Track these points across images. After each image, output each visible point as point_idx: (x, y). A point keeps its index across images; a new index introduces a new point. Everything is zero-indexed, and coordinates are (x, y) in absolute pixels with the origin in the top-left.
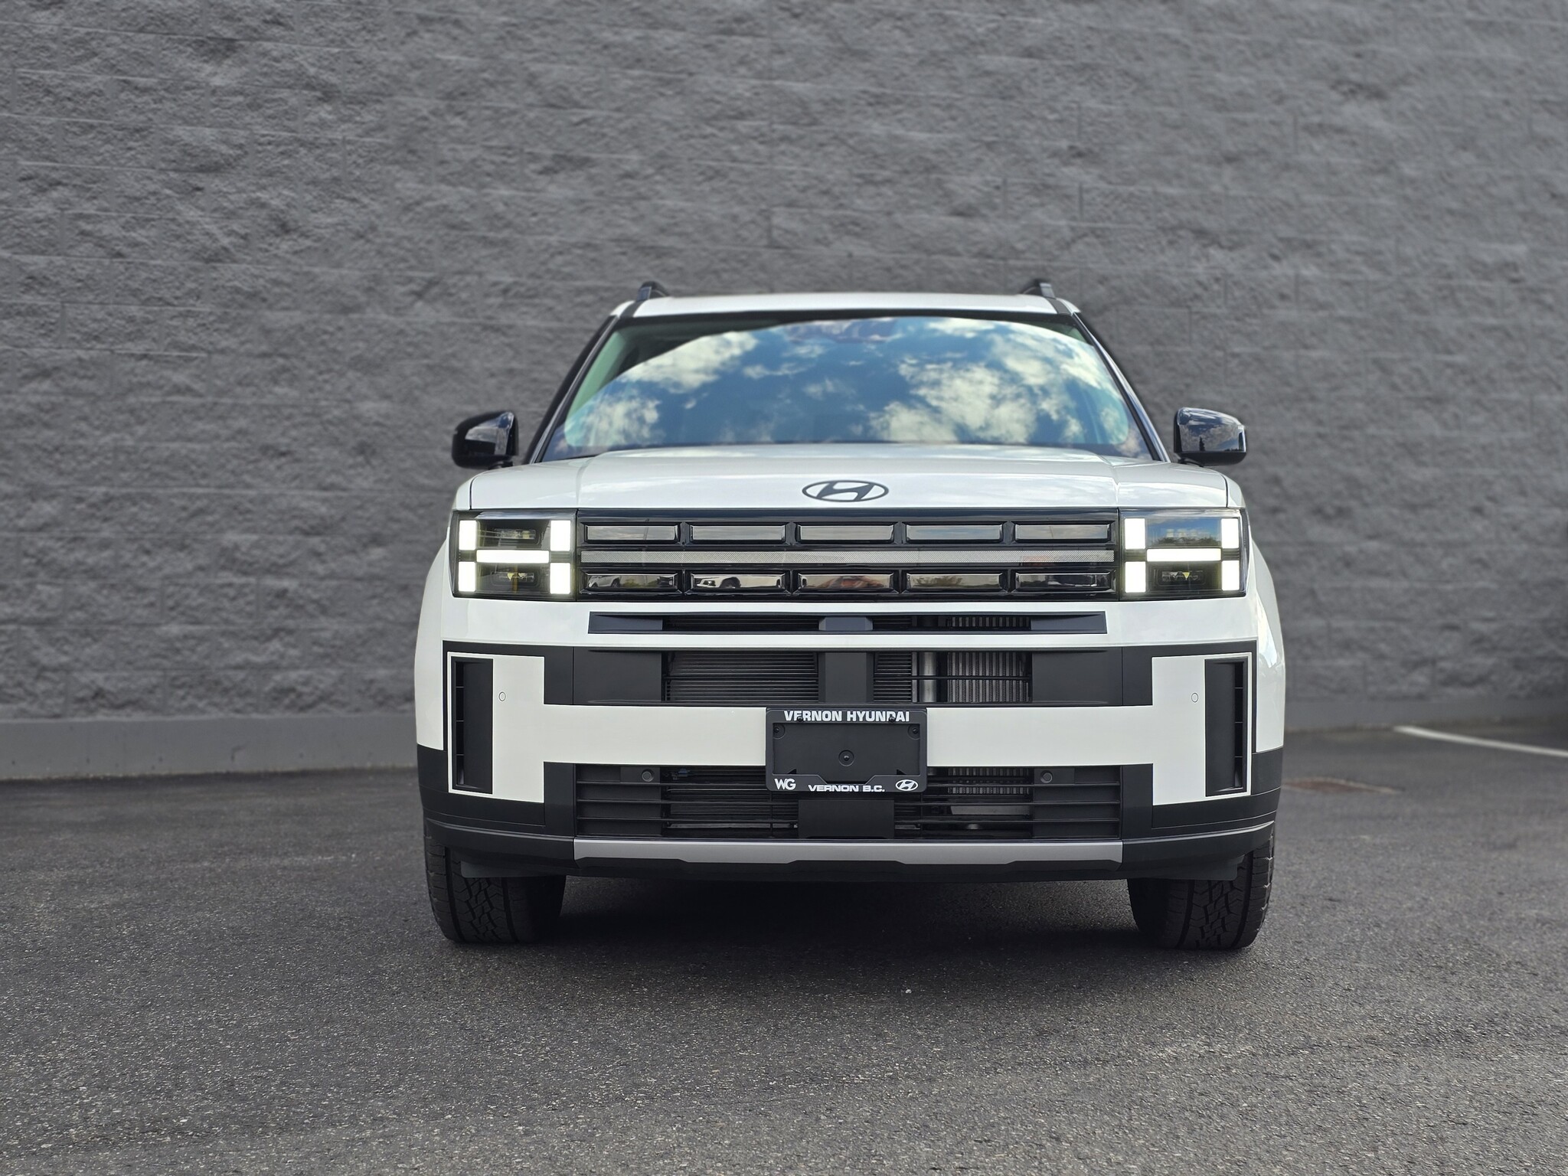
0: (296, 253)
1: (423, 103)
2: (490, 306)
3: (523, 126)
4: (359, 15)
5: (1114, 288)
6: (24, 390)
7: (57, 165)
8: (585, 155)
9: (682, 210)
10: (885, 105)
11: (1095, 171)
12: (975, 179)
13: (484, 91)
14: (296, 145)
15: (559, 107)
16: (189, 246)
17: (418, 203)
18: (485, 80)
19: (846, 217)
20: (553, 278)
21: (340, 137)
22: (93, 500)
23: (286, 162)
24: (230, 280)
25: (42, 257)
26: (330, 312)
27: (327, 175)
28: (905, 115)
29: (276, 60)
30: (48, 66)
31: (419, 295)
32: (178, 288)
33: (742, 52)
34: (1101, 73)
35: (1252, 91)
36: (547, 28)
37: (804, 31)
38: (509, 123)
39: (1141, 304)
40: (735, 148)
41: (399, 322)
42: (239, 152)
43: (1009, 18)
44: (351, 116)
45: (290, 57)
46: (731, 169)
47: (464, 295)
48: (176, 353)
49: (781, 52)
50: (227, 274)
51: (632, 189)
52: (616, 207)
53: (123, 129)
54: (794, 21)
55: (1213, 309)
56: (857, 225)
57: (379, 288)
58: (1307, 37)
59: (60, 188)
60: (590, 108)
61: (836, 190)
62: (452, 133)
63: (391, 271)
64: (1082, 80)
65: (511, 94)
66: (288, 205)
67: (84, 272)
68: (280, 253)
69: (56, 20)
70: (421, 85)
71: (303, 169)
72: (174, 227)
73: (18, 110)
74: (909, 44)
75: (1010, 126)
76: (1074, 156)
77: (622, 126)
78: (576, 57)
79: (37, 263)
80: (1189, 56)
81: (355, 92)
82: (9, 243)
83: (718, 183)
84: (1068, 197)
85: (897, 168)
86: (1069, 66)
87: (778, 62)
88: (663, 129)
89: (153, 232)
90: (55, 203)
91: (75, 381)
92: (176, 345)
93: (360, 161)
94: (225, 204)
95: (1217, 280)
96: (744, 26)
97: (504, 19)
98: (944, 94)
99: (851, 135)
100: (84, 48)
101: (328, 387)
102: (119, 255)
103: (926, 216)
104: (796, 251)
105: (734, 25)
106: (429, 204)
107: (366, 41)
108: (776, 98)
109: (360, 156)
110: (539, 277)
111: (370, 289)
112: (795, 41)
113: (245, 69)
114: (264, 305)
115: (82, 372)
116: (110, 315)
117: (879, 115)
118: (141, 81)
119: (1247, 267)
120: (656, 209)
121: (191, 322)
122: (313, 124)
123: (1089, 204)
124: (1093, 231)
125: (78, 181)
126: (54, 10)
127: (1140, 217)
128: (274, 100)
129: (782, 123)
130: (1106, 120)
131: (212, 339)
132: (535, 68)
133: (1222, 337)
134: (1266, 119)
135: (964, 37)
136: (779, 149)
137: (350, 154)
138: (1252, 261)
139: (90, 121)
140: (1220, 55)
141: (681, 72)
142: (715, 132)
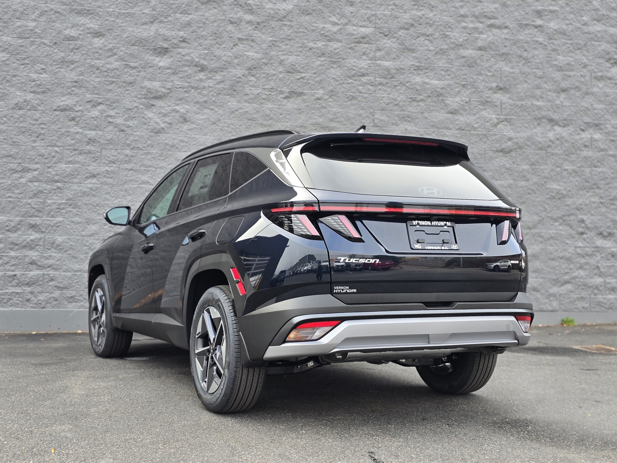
0: (189, 130)
1: (239, 72)
3: (277, 80)
4: (215, 38)
5: (514, 142)
6: (86, 182)
7: (100, 96)
8: (301, 91)
9: (339, 112)
10: (422, 70)
11: (508, 96)
12: (458, 99)
14: (190, 88)
15: (292, 73)
16: (149, 127)
17: (236, 110)
18: (263, 62)
19: (405, 114)
21: (206, 85)
23: (187, 95)
24: (164, 140)
25: (94, 132)
27: (202, 100)
28: (429, 74)
29: (184, 56)
30: (98, 59)
32: (145, 143)
33: (364, 50)
34: (510, 57)
35: (573, 63)
36: (287, 42)
37: (389, 41)
38: (272, 79)
39: (526, 149)
40: (360, 88)
42: (169, 91)
43: (472, 35)
45: (188, 54)
46: (359, 96)
48: (143, 168)
49: (380, 50)
50: (162, 137)
51: (320, 104)
52: (313, 111)
53: (124, 82)
54: (385, 37)
55: (556, 151)
56: (409, 118)
58: (596, 41)
59: (101, 105)
60: (304, 73)
61: (401, 104)
62: (250, 83)
64: (502, 59)
65: (273, 68)
66: (187, 111)
67: (110, 137)
68: (184, 130)
69: (102, 41)
70: (238, 65)
71: (193, 97)
72: (143, 120)
73: (86, 76)
74: (432, 46)
75: (472, 78)
76: (498, 90)
77: (316, 80)
78: (299, 53)
79: (92, 134)
80: (546, 49)
81: (213, 68)
82: (82, 126)
83: (354, 102)
84: (496, 106)
85: (426, 95)
86: (497, 54)
87: (378, 54)
88: (332, 81)
89: (136, 122)
90: (99, 111)
91: (105, 179)
92: (143, 165)
93: (215, 94)
94: (163, 111)
95: (558, 139)
96: (365, 40)
97: (271, 39)
98: (445, 66)
99: (407, 82)
102: (123, 131)
103: (438, 114)
105: (361, 40)
106: (241, 111)
107: (218, 48)
108: (377, 68)
109: (215, 92)
112: (385, 45)
113: (172, 59)
114: (177, 150)
115: (108, 176)
116: (119, 153)
117: (419, 74)
118: (133, 64)
119: (571, 134)
120: (329, 112)
121: (149, 156)
122: (197, 80)
123: (505, 109)
124: (506, 120)
125: (108, 103)
126: (101, 37)
127: (526, 114)
128: (182, 71)
130: (512, 75)
131: (157, 163)
132: (282, 58)
133: (560, 162)
134: (579, 74)
135: (454, 43)
136: (378, 88)
137: (211, 92)
138: (573, 132)
139: (113, 80)
140: (560, 49)
141: (340, 58)
142: (353, 82)
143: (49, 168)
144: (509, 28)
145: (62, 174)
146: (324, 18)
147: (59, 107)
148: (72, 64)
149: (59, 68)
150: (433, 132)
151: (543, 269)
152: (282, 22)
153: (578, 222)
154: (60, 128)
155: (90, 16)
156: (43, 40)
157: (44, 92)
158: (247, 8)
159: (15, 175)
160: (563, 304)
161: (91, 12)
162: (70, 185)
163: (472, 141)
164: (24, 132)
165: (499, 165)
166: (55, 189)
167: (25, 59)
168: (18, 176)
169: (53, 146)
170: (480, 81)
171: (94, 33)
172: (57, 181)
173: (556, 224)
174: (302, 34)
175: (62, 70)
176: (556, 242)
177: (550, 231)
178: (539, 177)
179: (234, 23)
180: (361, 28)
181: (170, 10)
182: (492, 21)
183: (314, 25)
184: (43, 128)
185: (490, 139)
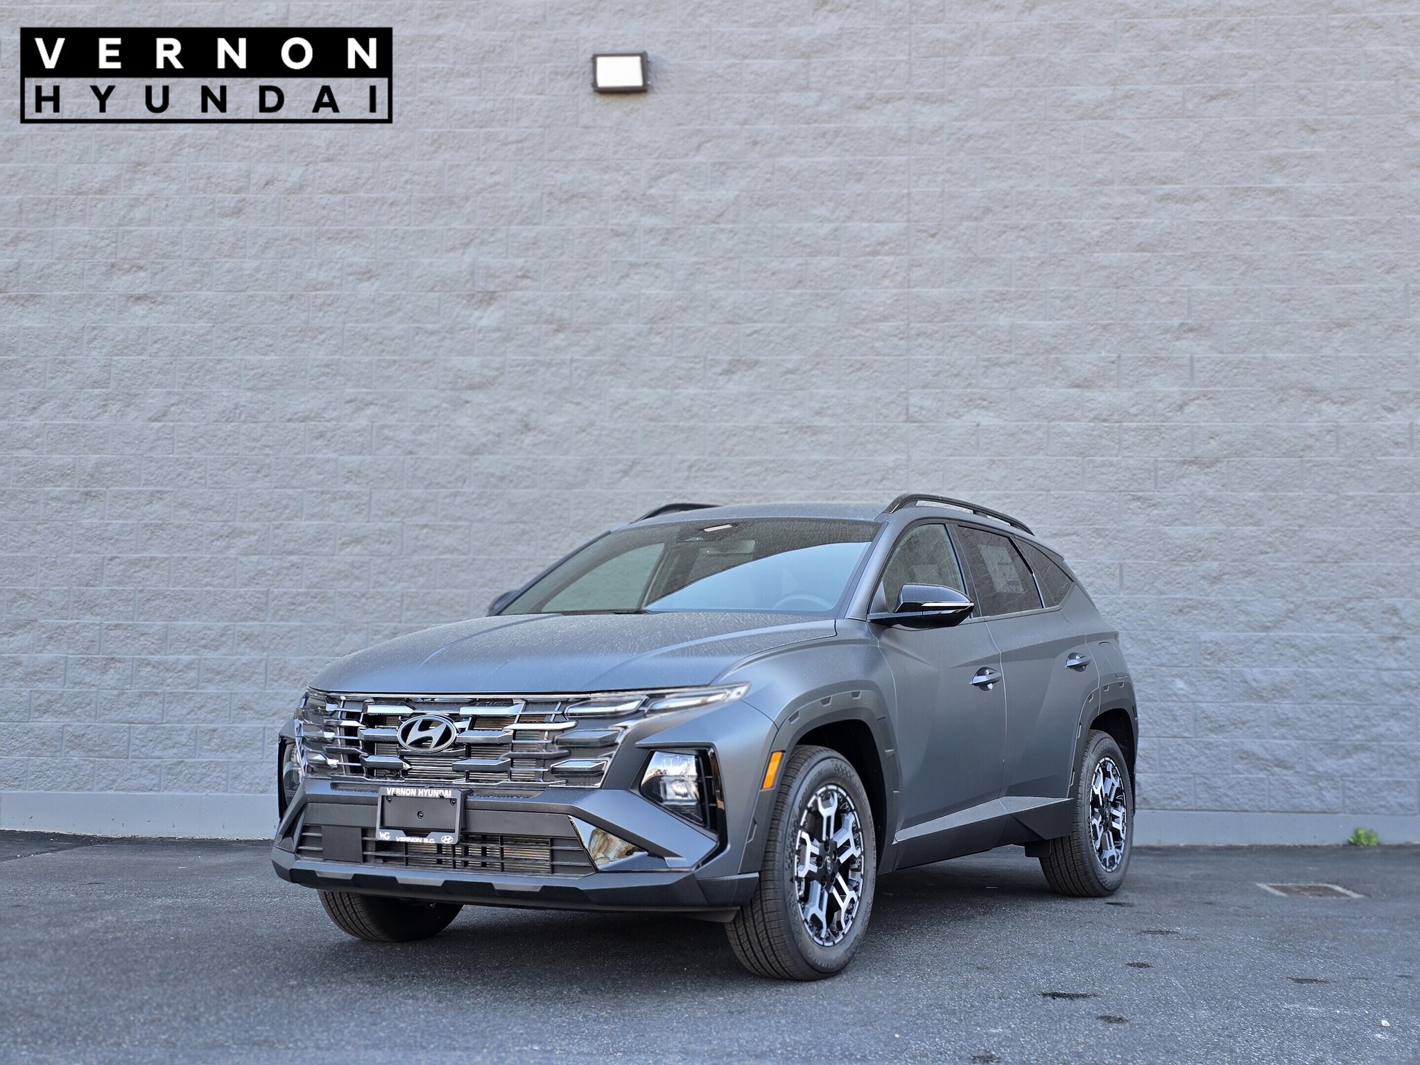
0: (535, 445)
1: (631, 328)
3: (707, 339)
4: (585, 266)
5: (1225, 442)
6: (342, 553)
7: (369, 390)
8: (756, 358)
9: (833, 396)
10: (1011, 301)
11: (1207, 343)
12: (1091, 356)
14: (537, 365)
15: (737, 323)
16: (459, 444)
17: (626, 403)
18: (679, 307)
19: (974, 394)
20: (728, 455)
21: (568, 357)
22: (387, 632)
23: (530, 379)
24: (486, 468)
25: (359, 457)
27: (559, 386)
28: (1026, 308)
29: (525, 304)
30: (367, 321)
31: (625, 473)
32: (451, 475)
33: (885, 268)
34: (1211, 260)
35: (1360, 265)
36: (727, 263)
37: (939, 247)
38: (696, 338)
39: (1254, 455)
40: (878, 344)
42: (496, 373)
43: (1122, 221)
45: (534, 301)
46: (876, 361)
48: (447, 523)
49: (920, 265)
51: (793, 382)
52: (780, 397)
53: (415, 361)
54: (930, 239)
55: (1325, 458)
56: (985, 400)
59: (372, 407)
60: (762, 322)
61: (966, 372)
64: (1192, 266)
65: (698, 316)
66: (530, 410)
67: (387, 466)
68: (524, 446)
69: (374, 288)
70: (629, 314)
71: (542, 383)
72: (449, 430)
74: (1031, 250)
75: (1124, 310)
76: (1185, 332)
77: (785, 334)
78: (750, 284)
79: (353, 460)
80: (1296, 239)
81: (581, 323)
82: (337, 448)
83: (865, 373)
84: (1180, 366)
85: (1020, 351)
86: (1180, 256)
87: (916, 274)
88: (819, 334)
89: (435, 436)
90: (368, 418)
91: (377, 545)
92: (448, 517)
93: (584, 374)
94: (486, 412)
95: (1329, 432)
96: (887, 248)
97: (695, 259)
98: (1062, 288)
99: (980, 327)
101: (555, 545)
102: (411, 453)
103: (1048, 390)
105: (879, 248)
106: (634, 404)
107: (591, 285)
108: (913, 302)
109: (584, 371)
110: (718, 455)
111: (588, 470)
112: (931, 256)
113: (502, 312)
114: (511, 485)
115: (382, 539)
116: (403, 496)
117: (1004, 309)
118: (429, 327)
119: (1360, 419)
120: (812, 397)
121: (459, 499)
122: (550, 349)
123: (1200, 371)
125: (385, 401)
126: (372, 280)
127: (1251, 380)
128: (522, 334)
130: (1216, 299)
131: (474, 512)
132: (715, 296)
133: (1336, 482)
134: (1376, 287)
135: (1080, 240)
136: (917, 343)
137: (576, 369)
138: (1365, 414)
139: (394, 358)
140: (1328, 235)
141: (836, 287)
142: (863, 333)
143: (277, 527)
144: (1208, 201)
145: (301, 538)
146: (801, 210)
147: (296, 413)
148: (321, 333)
149: (297, 341)
150: (1038, 428)
151: (1298, 719)
152: (717, 226)
153: (1384, 612)
154: (298, 453)
155: (353, 243)
156: (270, 293)
157: (269, 388)
158: (647, 203)
159: (218, 543)
160: (1349, 797)
161: (354, 234)
162: (315, 558)
163: (1125, 444)
164: (234, 464)
165: (1189, 493)
166: (287, 568)
167: (237, 329)
168: (224, 544)
169: (285, 487)
170: (1141, 316)
171: (359, 273)
172: (291, 553)
173: (1328, 618)
174: (756, 245)
175: (303, 345)
176: (1332, 658)
177: (1315, 635)
178: (1285, 516)
179: (623, 234)
180: (878, 225)
181: (498, 220)
182: (1167, 188)
183: (781, 225)
184: (267, 455)
185: (1167, 437)
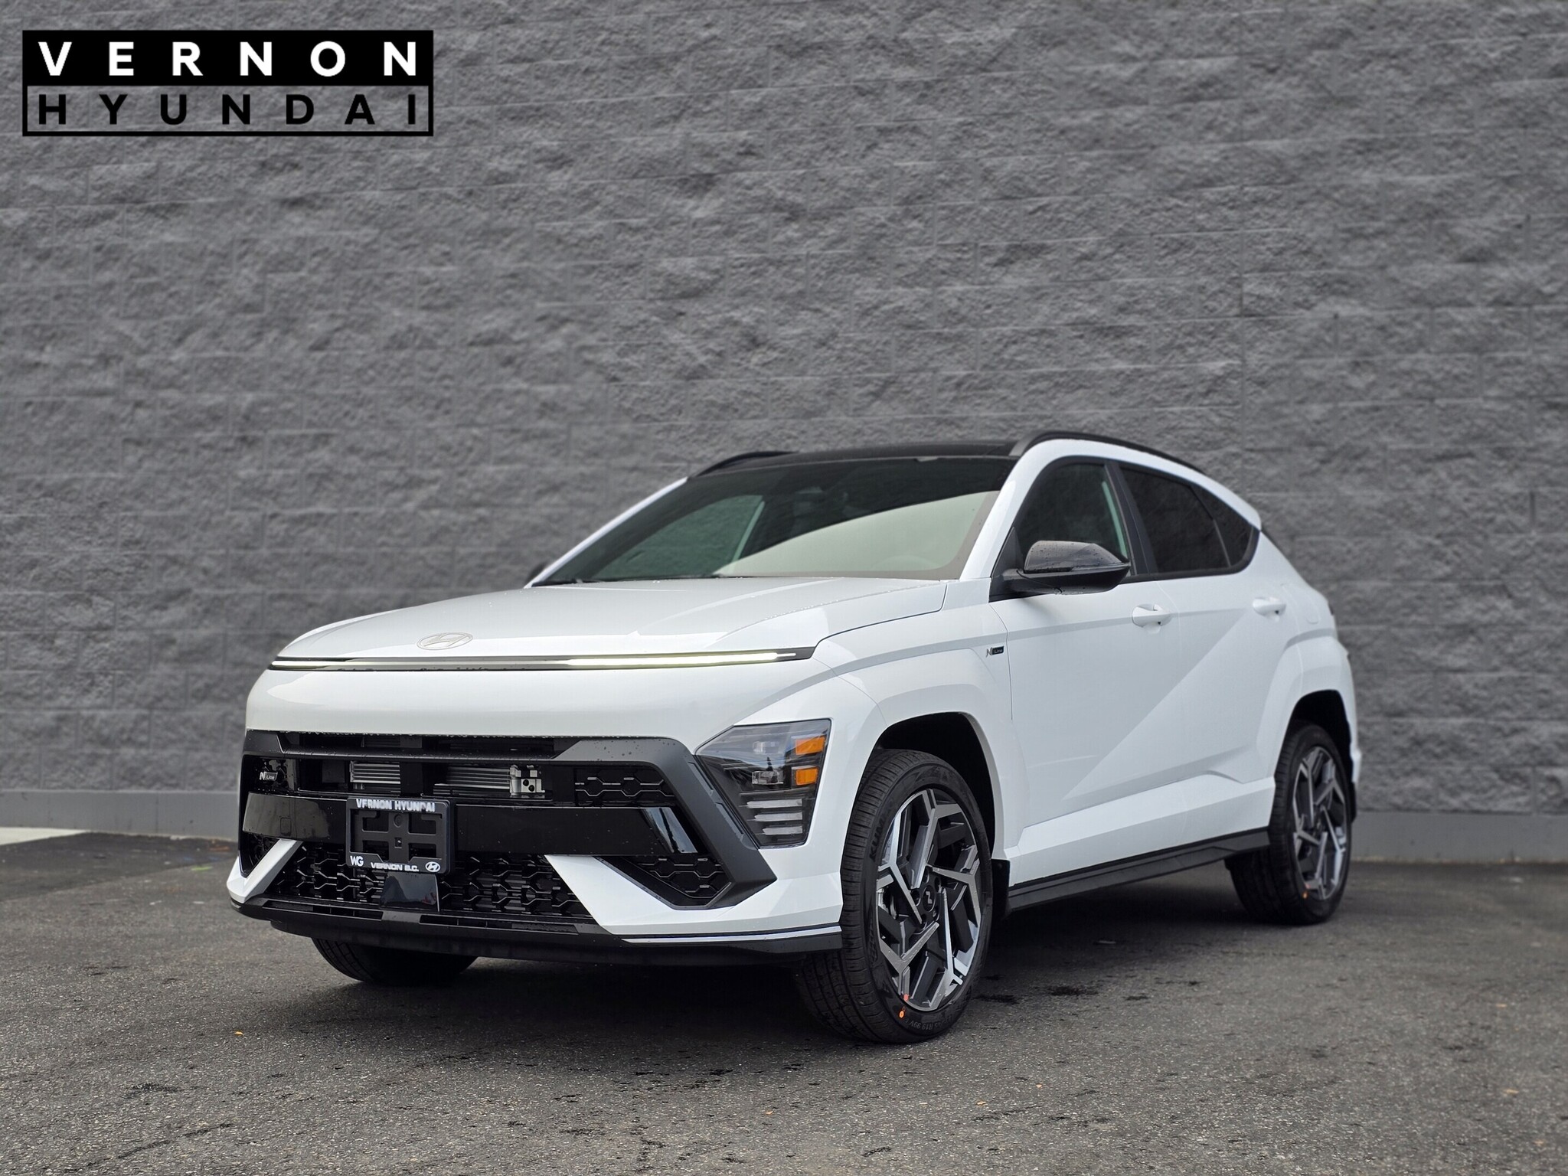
2: (945, 400)
13: (940, 192)
26: (793, 417)
41: (857, 423)
44: (816, 232)
47: (918, 392)
57: (839, 392)
63: (851, 374)
100: (587, 199)
104: (1271, 318)
129: (1255, 185)
